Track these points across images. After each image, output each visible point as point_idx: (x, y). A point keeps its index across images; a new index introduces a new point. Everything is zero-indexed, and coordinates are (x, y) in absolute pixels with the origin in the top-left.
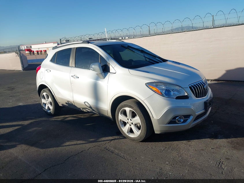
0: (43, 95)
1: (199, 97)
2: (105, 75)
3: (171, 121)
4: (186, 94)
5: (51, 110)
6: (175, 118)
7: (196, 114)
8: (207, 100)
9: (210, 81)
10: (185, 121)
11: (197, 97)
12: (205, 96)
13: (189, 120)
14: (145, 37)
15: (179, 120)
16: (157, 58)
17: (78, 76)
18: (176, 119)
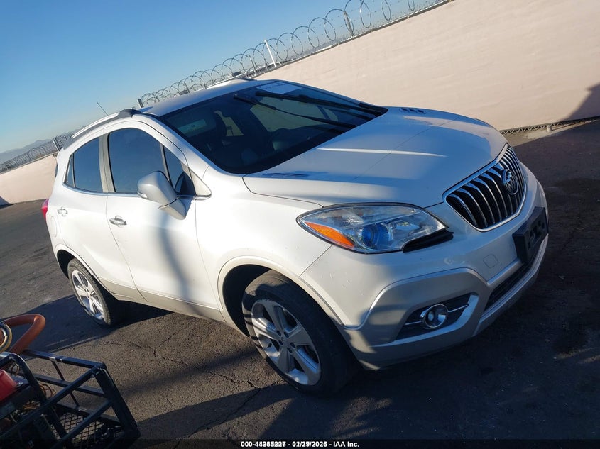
0: (75, 277)
1: (490, 224)
2: (185, 207)
3: (404, 327)
4: (441, 227)
5: (103, 313)
6: (414, 315)
7: (488, 284)
8: (524, 226)
9: (548, 129)
10: (452, 319)
11: (481, 225)
12: (515, 211)
13: (468, 312)
14: (341, 43)
15: (431, 317)
16: (352, 111)
17: (124, 220)
18: (419, 318)
